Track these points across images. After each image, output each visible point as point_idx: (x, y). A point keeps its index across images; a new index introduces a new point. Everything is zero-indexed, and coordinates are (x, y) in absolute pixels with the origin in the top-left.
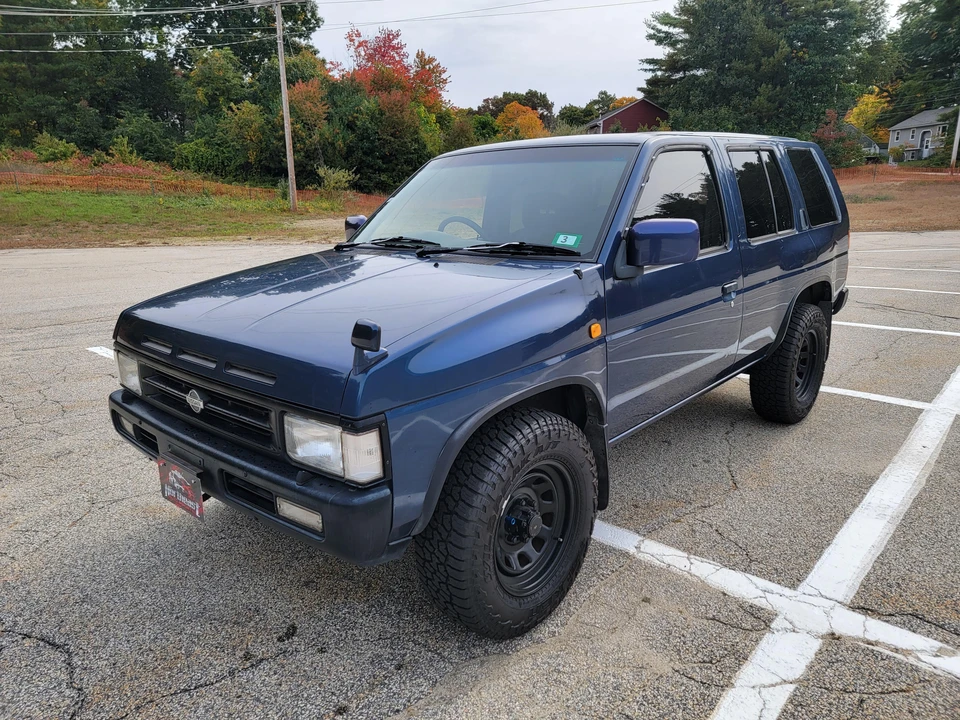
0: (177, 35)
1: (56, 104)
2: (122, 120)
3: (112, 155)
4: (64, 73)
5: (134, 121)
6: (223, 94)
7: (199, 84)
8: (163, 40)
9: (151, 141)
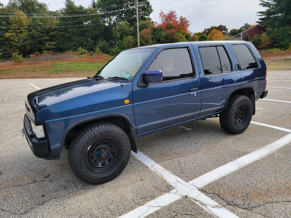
0: (114, 18)
1: (83, 39)
2: (99, 43)
3: (95, 52)
4: (86, 31)
5: (102, 43)
6: (124, 34)
7: (118, 31)
8: (110, 20)
9: (105, 48)
